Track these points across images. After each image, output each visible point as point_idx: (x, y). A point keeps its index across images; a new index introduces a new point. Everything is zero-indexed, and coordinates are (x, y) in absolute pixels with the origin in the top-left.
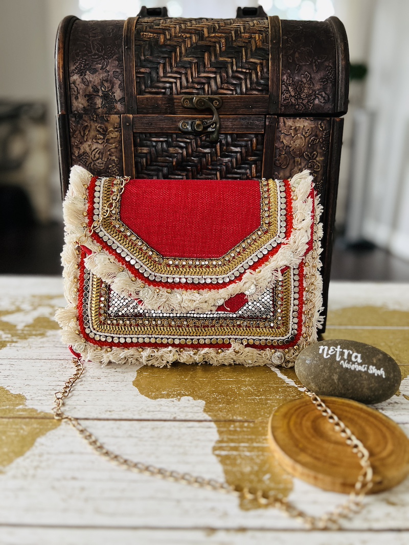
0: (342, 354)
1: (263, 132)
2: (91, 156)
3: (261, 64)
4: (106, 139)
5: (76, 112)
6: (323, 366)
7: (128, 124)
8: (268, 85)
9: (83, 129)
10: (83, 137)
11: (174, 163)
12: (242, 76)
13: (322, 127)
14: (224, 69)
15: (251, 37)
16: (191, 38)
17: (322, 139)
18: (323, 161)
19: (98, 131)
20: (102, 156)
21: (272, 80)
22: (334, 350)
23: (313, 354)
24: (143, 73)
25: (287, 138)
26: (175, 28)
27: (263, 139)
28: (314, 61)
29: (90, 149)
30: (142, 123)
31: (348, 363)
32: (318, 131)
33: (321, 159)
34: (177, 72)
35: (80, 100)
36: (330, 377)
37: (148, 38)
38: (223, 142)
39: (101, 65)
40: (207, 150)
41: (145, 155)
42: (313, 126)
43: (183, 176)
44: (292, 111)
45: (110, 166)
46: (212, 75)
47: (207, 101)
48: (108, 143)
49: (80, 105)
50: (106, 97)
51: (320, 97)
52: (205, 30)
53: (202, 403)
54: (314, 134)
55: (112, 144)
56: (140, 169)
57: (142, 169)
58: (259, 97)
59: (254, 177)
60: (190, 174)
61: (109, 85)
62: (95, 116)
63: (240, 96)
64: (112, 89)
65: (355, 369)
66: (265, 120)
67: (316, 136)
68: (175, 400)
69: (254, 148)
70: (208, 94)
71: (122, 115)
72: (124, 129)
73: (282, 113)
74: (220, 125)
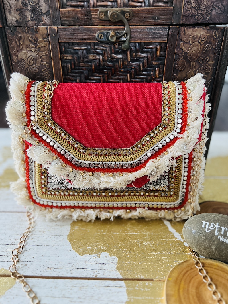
0: (220, 230)
1: (166, 41)
2: (27, 62)
4: (37, 48)
5: (11, 25)
6: (204, 238)
7: (54, 35)
9: (18, 39)
10: (19, 46)
11: (93, 67)
13: (216, 35)
17: (215, 46)
18: (213, 64)
19: (30, 41)
20: (36, 62)
22: (214, 227)
23: (198, 227)
25: (186, 45)
27: (166, 46)
29: (26, 56)
30: (66, 34)
31: (224, 238)
32: (212, 39)
33: (213, 62)
35: (13, 14)
38: (133, 49)
40: (120, 56)
41: (69, 60)
42: (208, 34)
43: (100, 77)
44: (192, 21)
45: (43, 70)
47: (119, 14)
48: (40, 51)
49: (14, 18)
50: (34, 10)
51: (217, 8)
53: (115, 259)
54: (208, 41)
55: (42, 52)
56: (66, 72)
57: (68, 72)
58: (164, 9)
59: (157, 78)
60: (106, 76)
62: (26, 28)
63: (148, 8)
64: (38, 3)
66: (169, 30)
67: (210, 43)
68: (96, 256)
69: (158, 54)
70: (121, 7)
71: (48, 27)
72: (51, 39)
73: (183, 23)
74: (131, 35)
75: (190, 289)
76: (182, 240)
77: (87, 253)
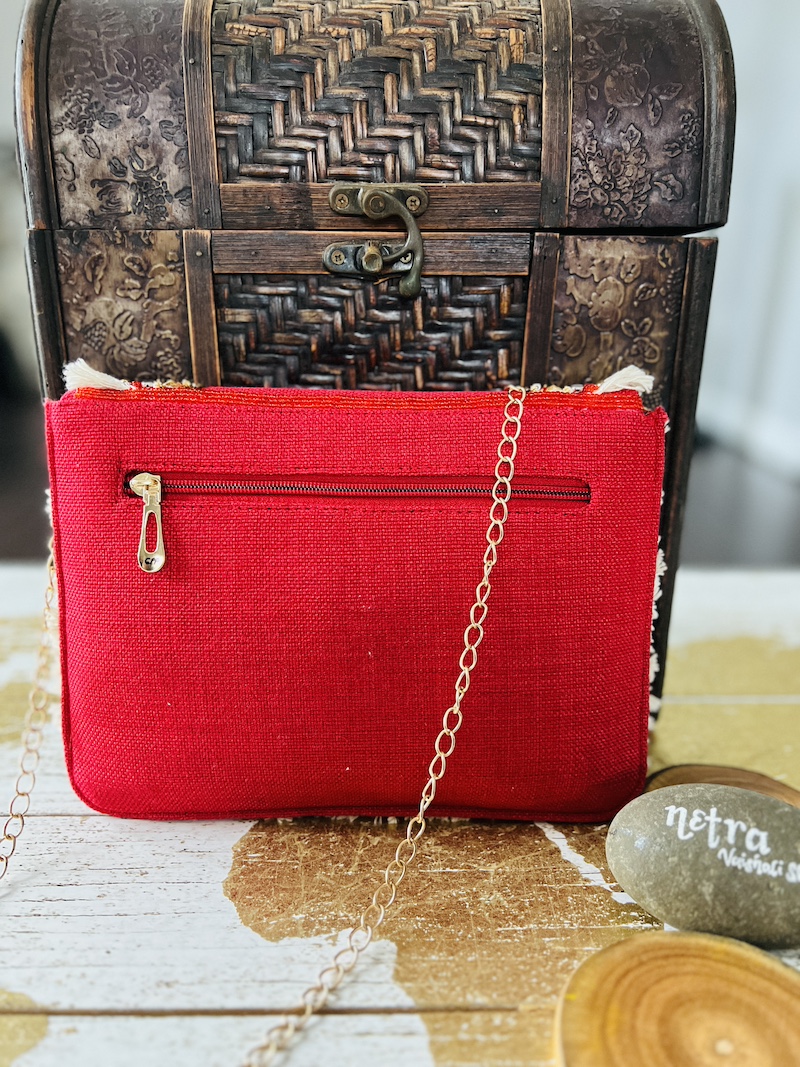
0: (722, 830)
1: (526, 274)
2: (112, 330)
3: (524, 105)
4: (147, 288)
5: (72, 224)
6: (676, 859)
7: (199, 254)
8: (538, 158)
9: (90, 265)
10: (92, 284)
11: (314, 347)
12: (475, 135)
13: (665, 260)
14: (432, 118)
15: (497, 38)
16: (349, 37)
17: (666, 288)
18: (666, 340)
19: (128, 269)
20: (140, 330)
21: (550, 145)
22: (703, 821)
23: (653, 826)
24: (234, 126)
25: (583, 285)
26: (312, 11)
27: (526, 288)
28: (650, 97)
29: (111, 314)
30: (234, 251)
31: (738, 854)
32: (656, 269)
33: (663, 334)
34: (316, 125)
35: (79, 193)
36: (695, 887)
37: (246, 39)
38: (431, 294)
39: (128, 107)
40: (393, 315)
41: (242, 326)
42: (644, 257)
43: (334, 375)
44: (594, 222)
45: (160, 353)
46: (403, 133)
47: (391, 197)
48: (153, 298)
49: (81, 206)
50: (143, 185)
51: (663, 187)
52: (386, 18)
53: (390, 949)
54: (646, 276)
55: (162, 300)
56: (231, 359)
57: (237, 361)
58: (516, 187)
59: (502, 379)
60: (352, 372)
61: (150, 155)
62: (118, 234)
63: (471, 184)
64: (157, 166)
65: (755, 871)
66: (532, 245)
67: (651, 280)
68: (324, 942)
69: (505, 310)
70: (394, 180)
71: (184, 231)
72: (192, 265)
73: (571, 225)
74: (424, 256)
75: (639, 1023)
76: (607, 886)
77: (294, 933)
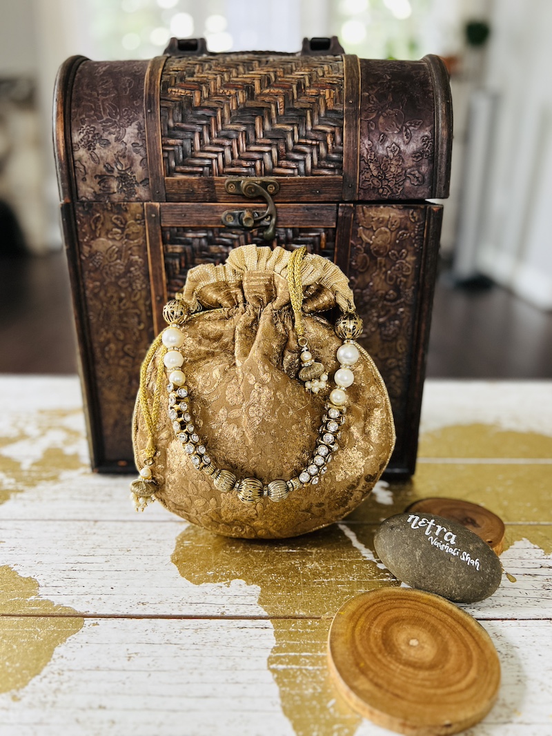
0: (434, 529)
1: (334, 226)
2: (106, 256)
3: (333, 133)
4: (125, 234)
5: (84, 199)
7: (153, 215)
8: (341, 162)
9: (93, 221)
10: (95, 231)
12: (307, 149)
13: (414, 218)
14: (282, 141)
15: (319, 95)
16: (236, 95)
17: (415, 233)
18: (415, 262)
19: (114, 223)
20: (122, 256)
21: (348, 155)
22: (426, 523)
24: (173, 146)
25: (367, 232)
26: (215, 79)
27: (335, 234)
28: (404, 128)
29: (105, 247)
30: (172, 214)
32: (409, 223)
33: (413, 258)
34: (218, 145)
35: (88, 181)
37: (179, 97)
38: (282, 237)
39: (114, 136)
41: (178, 255)
42: (402, 216)
44: (374, 197)
45: (132, 269)
46: (266, 149)
48: (128, 239)
49: (89, 189)
50: (122, 178)
51: (412, 177)
52: (257, 83)
53: (256, 589)
54: (403, 226)
55: (133, 240)
56: (172, 273)
58: (329, 179)
61: (127, 162)
62: (109, 204)
63: (304, 177)
64: (130, 168)
65: (445, 550)
66: (337, 211)
67: (406, 229)
68: (223, 585)
69: (323, 246)
70: (261, 175)
71: (145, 204)
72: (149, 222)
73: (360, 199)
74: (277, 218)
76: (375, 561)
77: (207, 581)
